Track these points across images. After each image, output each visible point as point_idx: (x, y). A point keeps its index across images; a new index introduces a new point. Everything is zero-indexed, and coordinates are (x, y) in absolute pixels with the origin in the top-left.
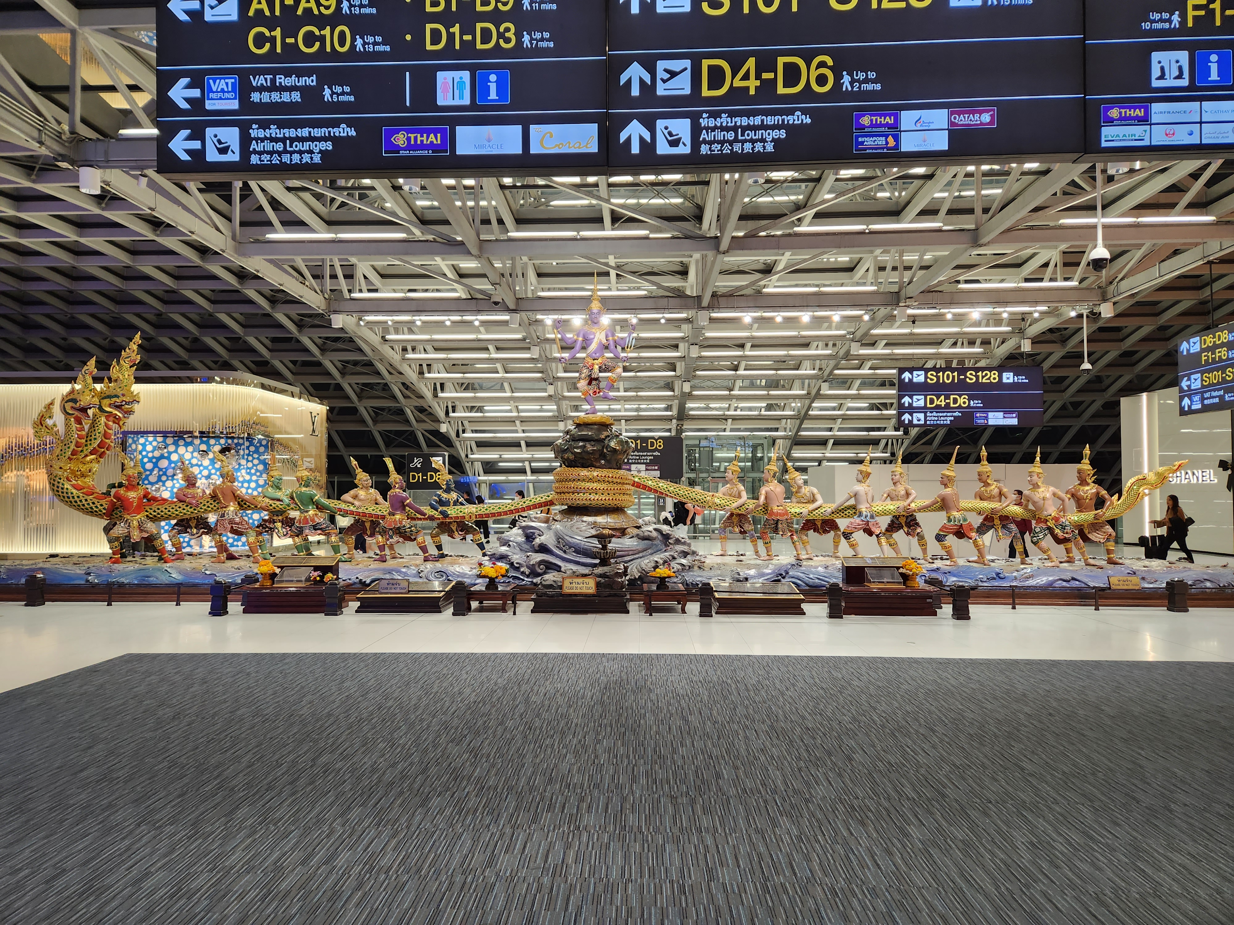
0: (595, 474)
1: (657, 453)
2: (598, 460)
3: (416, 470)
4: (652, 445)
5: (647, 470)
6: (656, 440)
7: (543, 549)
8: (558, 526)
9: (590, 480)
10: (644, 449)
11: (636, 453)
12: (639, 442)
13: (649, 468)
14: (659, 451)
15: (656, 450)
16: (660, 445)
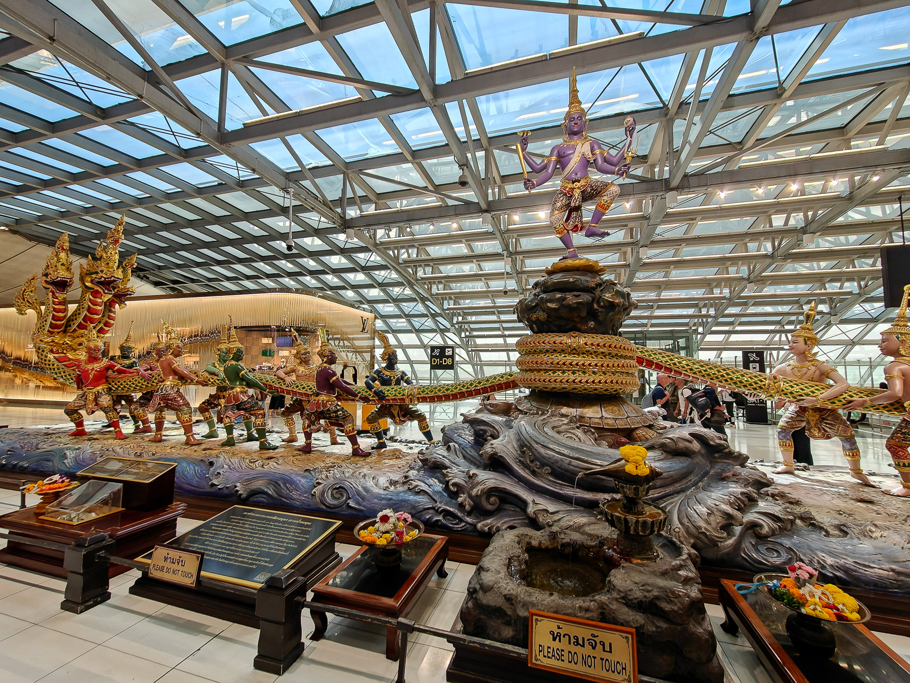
0: (582, 341)
2: (585, 320)
3: (436, 357)
7: (496, 464)
8: (523, 423)
9: (574, 351)
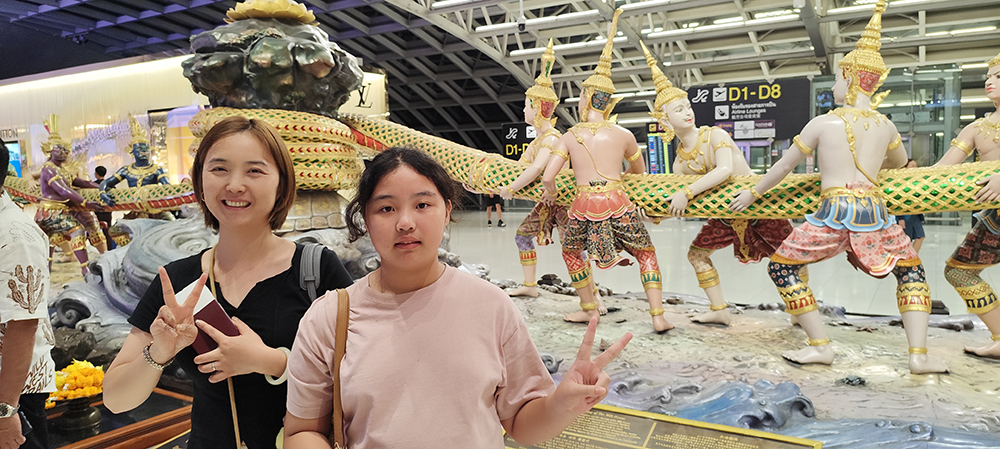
1: (771, 104)
3: (512, 142)
4: (765, 92)
5: (756, 128)
6: (771, 86)
10: (753, 100)
11: (741, 106)
12: (745, 90)
13: (758, 125)
14: (774, 100)
15: (770, 99)
16: (776, 91)
